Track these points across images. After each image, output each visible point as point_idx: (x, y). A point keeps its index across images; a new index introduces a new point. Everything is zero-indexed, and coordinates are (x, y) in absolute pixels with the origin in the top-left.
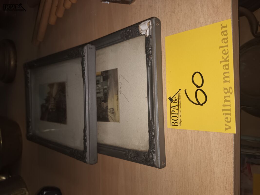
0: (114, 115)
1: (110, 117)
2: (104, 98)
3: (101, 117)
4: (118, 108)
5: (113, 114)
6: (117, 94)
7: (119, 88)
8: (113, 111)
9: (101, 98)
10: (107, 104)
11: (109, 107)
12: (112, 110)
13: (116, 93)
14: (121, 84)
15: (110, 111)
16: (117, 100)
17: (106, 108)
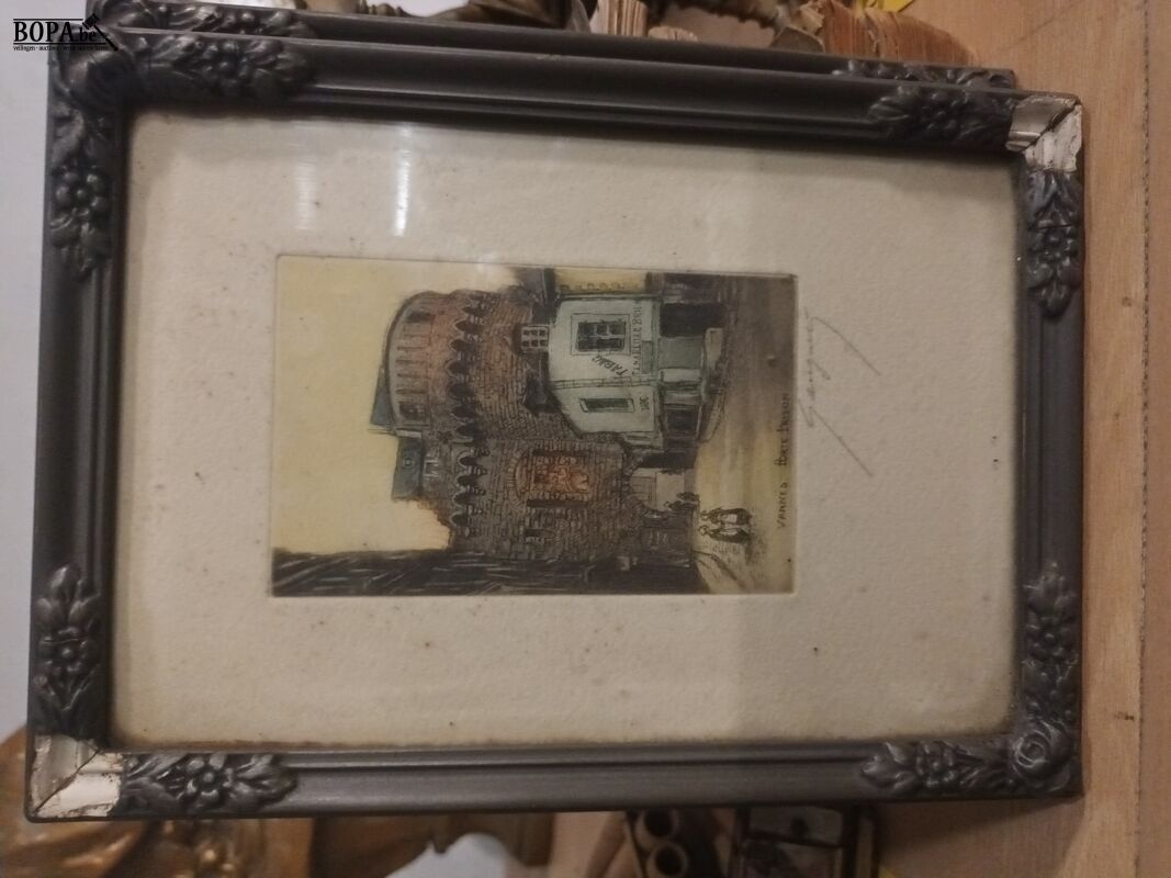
0: (749, 551)
1: (716, 559)
2: (659, 442)
3: (626, 566)
4: (782, 509)
5: (740, 547)
6: (786, 424)
7: (801, 394)
8: (744, 528)
9: (632, 442)
10: (690, 483)
11: (707, 503)
12: (733, 518)
13: (776, 423)
14: (817, 375)
15: (715, 527)
16: (784, 458)
17: (677, 506)
